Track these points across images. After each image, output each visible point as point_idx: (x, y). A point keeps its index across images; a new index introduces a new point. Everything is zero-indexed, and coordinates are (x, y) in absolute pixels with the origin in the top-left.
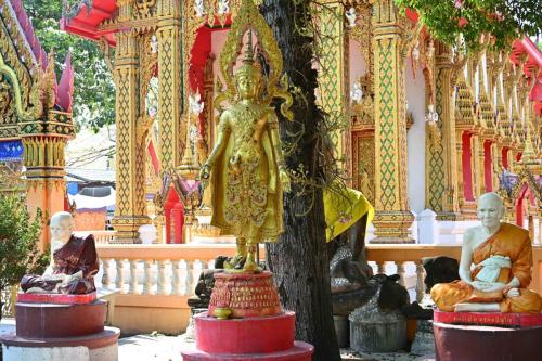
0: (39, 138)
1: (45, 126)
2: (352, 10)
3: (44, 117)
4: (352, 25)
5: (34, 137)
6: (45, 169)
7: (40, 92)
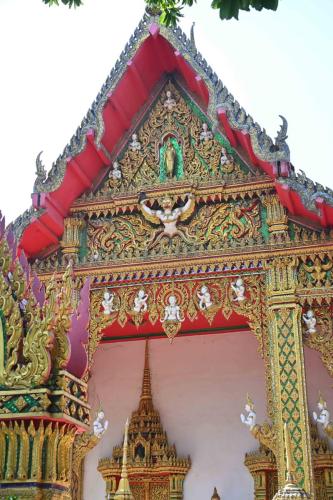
0: (37, 422)
1: (53, 398)
2: (310, 313)
3: (52, 382)
4: (312, 330)
5: (27, 422)
6: (41, 486)
7: (48, 337)
